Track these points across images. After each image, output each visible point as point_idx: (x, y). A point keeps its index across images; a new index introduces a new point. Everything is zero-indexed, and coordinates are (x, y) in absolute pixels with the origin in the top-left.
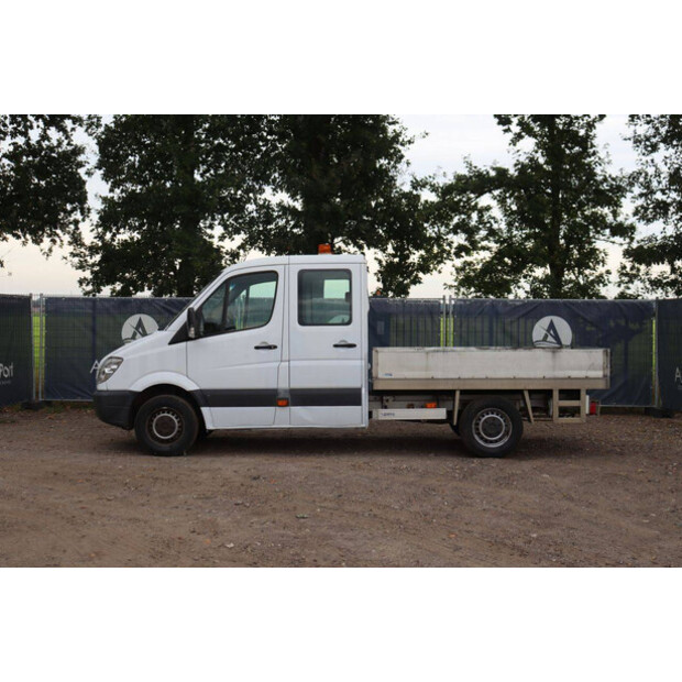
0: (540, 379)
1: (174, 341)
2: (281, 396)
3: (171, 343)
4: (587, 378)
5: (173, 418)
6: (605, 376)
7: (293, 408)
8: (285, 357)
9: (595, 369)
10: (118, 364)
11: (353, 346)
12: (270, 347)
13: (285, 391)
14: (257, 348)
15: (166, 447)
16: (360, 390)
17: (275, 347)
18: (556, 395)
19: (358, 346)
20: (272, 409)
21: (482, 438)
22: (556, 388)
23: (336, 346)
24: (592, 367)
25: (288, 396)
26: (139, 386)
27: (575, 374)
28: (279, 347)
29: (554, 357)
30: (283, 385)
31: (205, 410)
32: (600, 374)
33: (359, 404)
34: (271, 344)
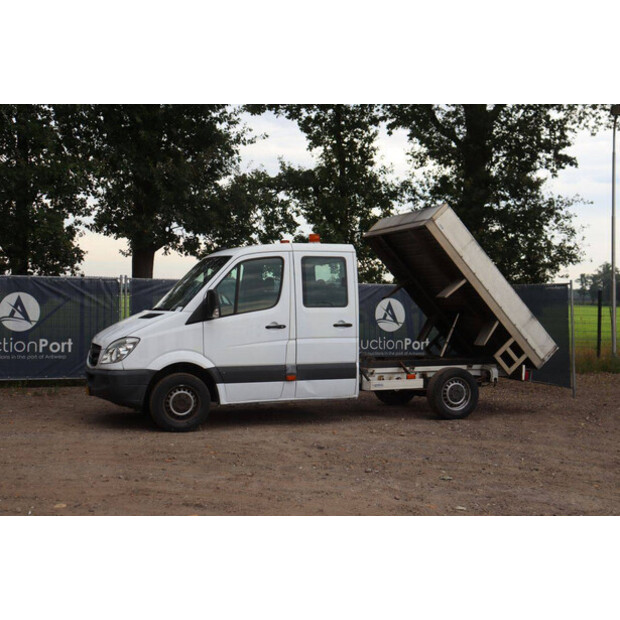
1: (190, 321)
2: (289, 371)
3: (187, 323)
4: (534, 350)
5: (189, 394)
7: (299, 382)
8: (293, 336)
10: (135, 344)
11: (349, 325)
12: (280, 327)
13: (292, 366)
14: (268, 327)
15: (182, 423)
16: (355, 364)
17: (284, 327)
19: (353, 326)
20: (280, 383)
21: (448, 403)
23: (335, 326)
25: (295, 371)
26: (158, 364)
28: (288, 326)
30: (290, 361)
31: (221, 387)
33: (355, 377)
34: (280, 323)
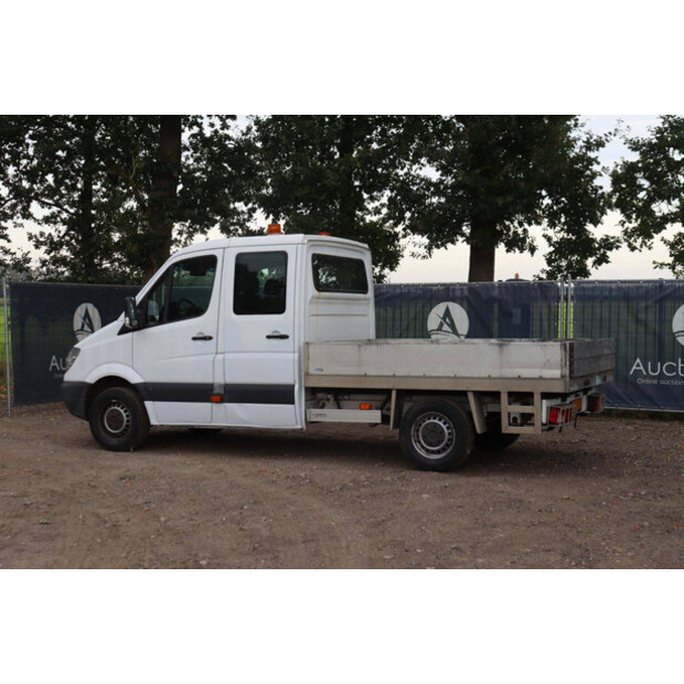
0: (484, 378)
1: (122, 331)
2: (215, 392)
3: (119, 333)
4: (541, 378)
5: (122, 411)
6: (563, 376)
7: (227, 404)
8: (220, 349)
9: (551, 368)
10: (77, 355)
11: (285, 337)
12: (206, 338)
13: (220, 386)
14: (194, 339)
15: (114, 441)
16: (293, 386)
17: (210, 338)
18: (504, 398)
19: (291, 337)
20: (209, 404)
21: (422, 447)
22: (504, 390)
23: (269, 337)
24: (547, 365)
25: (222, 392)
27: (526, 373)
28: (214, 337)
29: (501, 352)
30: (219, 379)
31: (149, 405)
32: (557, 373)
33: (292, 402)
34: (207, 334)
